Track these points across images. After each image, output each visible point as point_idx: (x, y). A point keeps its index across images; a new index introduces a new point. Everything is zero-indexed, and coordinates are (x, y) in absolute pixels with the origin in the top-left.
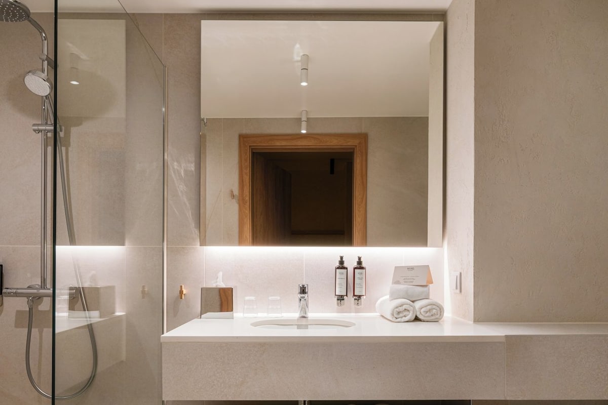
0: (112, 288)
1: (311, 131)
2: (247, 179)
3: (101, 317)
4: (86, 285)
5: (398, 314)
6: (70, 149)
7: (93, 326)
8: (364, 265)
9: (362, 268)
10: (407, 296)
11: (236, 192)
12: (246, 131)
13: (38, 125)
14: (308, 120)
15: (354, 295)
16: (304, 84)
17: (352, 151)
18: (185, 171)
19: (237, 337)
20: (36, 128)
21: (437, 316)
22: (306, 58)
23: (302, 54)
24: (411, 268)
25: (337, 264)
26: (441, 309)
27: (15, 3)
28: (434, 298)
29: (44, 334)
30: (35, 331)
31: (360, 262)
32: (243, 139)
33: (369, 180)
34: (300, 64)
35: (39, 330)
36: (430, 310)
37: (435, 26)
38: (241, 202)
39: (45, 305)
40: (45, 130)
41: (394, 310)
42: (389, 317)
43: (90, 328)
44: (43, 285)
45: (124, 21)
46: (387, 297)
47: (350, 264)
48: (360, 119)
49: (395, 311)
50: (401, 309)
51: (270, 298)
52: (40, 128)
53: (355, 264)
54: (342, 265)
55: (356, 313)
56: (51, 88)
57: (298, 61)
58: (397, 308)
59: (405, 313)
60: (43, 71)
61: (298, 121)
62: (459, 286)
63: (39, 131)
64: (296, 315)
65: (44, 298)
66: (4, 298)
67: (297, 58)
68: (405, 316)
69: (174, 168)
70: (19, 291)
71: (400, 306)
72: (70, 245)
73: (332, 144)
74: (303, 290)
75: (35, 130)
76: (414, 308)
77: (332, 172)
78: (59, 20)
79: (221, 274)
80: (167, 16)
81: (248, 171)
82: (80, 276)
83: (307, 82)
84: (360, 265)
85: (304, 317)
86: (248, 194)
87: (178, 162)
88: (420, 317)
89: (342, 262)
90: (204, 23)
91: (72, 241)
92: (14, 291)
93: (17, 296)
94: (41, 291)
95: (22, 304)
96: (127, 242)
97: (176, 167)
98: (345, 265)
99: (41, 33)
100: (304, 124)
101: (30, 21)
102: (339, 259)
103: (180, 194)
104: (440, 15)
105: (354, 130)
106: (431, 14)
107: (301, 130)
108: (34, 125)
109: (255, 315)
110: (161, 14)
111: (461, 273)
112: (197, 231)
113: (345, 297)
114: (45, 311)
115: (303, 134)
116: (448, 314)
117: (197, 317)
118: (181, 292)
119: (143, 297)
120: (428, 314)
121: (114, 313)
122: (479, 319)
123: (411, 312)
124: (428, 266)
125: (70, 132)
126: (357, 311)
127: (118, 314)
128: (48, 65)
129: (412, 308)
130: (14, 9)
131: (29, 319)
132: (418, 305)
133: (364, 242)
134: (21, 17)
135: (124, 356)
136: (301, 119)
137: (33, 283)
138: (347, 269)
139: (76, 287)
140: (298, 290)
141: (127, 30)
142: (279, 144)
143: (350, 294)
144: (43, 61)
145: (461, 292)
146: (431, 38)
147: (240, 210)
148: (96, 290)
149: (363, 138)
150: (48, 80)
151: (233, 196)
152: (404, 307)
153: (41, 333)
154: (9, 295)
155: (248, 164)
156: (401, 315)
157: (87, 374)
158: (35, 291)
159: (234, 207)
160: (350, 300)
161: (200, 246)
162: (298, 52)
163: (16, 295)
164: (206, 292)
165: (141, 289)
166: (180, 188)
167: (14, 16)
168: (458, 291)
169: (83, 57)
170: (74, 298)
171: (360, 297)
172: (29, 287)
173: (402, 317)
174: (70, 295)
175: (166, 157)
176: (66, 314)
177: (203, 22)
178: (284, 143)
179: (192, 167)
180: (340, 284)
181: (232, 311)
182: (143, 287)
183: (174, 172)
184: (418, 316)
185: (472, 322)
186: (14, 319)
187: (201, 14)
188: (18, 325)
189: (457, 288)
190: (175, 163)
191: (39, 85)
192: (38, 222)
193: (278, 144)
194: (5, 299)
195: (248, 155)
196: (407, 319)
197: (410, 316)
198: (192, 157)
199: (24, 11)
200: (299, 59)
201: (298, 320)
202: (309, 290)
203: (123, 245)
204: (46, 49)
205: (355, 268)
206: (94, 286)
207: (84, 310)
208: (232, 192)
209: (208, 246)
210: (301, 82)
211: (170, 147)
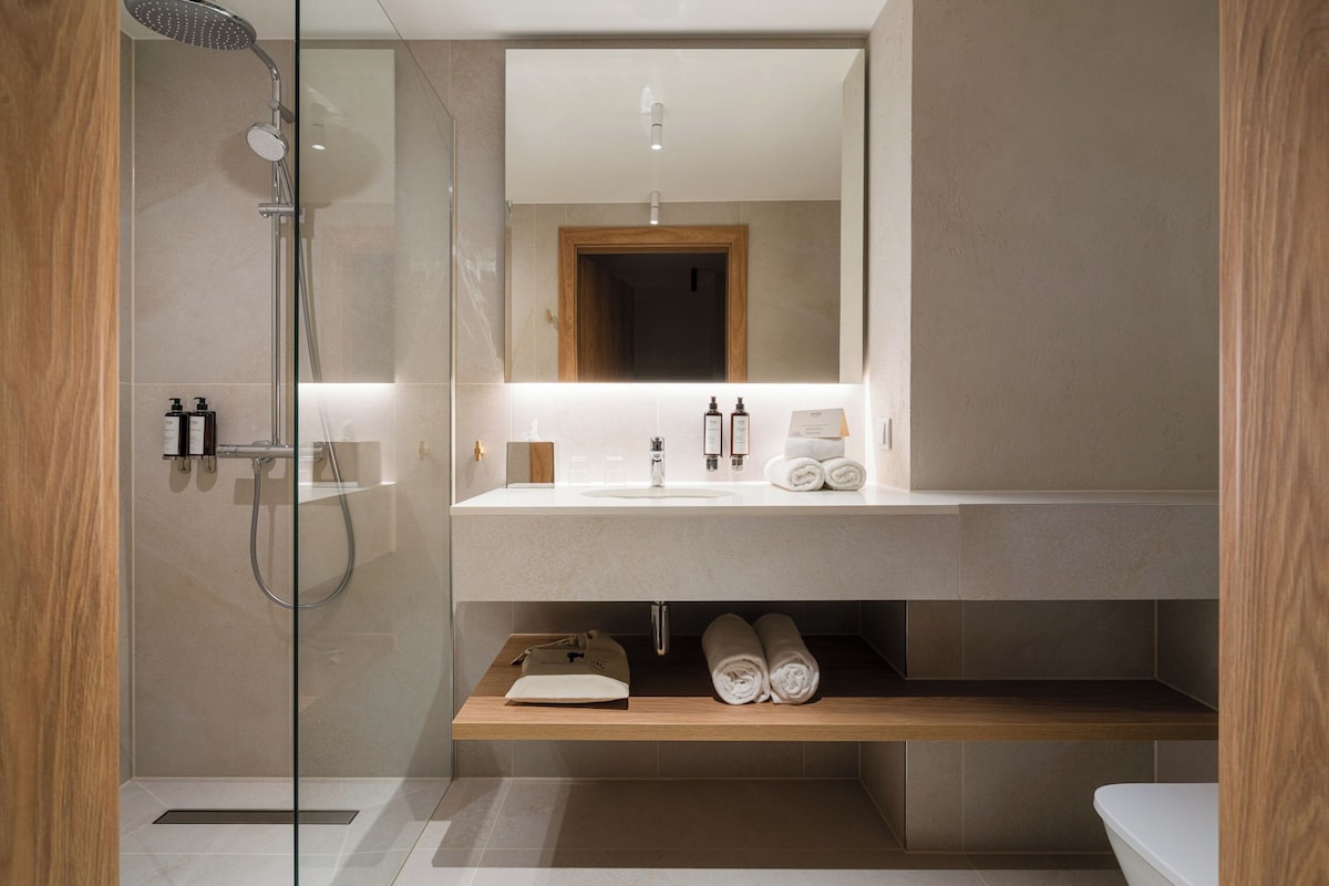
0: (374, 446)
1: (666, 223)
2: (571, 293)
3: (360, 487)
4: (338, 439)
5: (798, 479)
6: (313, 241)
7: (349, 499)
8: (746, 410)
9: (745, 414)
10: (811, 453)
11: (555, 313)
12: (569, 222)
13: (267, 205)
14: (661, 206)
15: (732, 454)
16: (656, 147)
17: (723, 251)
18: (483, 272)
19: (562, 508)
20: (264, 209)
21: (856, 483)
22: (659, 109)
23: (653, 103)
24: (817, 414)
25: (707, 409)
26: (861, 472)
27: (234, 20)
28: (849, 456)
29: (277, 512)
30: (263, 509)
31: (740, 406)
32: (565, 233)
33: (750, 293)
34: (650, 118)
35: (269, 508)
36: (845, 474)
37: (852, 56)
38: (562, 326)
39: (279, 470)
40: (277, 212)
41: (791, 473)
42: (785, 483)
43: (343, 501)
44: (276, 442)
45: (391, 52)
46: (782, 457)
47: (726, 408)
48: (738, 204)
49: (793, 476)
50: (802, 471)
51: (609, 459)
52: (270, 209)
53: (734, 409)
54: (713, 410)
55: (735, 480)
56: (287, 150)
57: (647, 114)
58: (796, 469)
59: (810, 478)
60: (273, 124)
61: (647, 206)
62: (889, 439)
63: (270, 214)
64: (648, 484)
65: (277, 460)
66: (218, 459)
67: (646, 109)
68: (808, 482)
69: (465, 268)
70: (240, 449)
71: (802, 467)
72: (315, 382)
73: (695, 241)
74: (657, 446)
75: (262, 213)
76: (822, 470)
77: (694, 288)
78: (301, 51)
79: (535, 424)
80: (455, 43)
81: (572, 281)
82: (329, 429)
83: (660, 144)
84: (740, 410)
85: (658, 486)
86: (572, 315)
87: (473, 259)
88: (831, 483)
89: (713, 406)
90: (511, 54)
91: (318, 377)
92: (233, 449)
93: (237, 457)
94: (273, 449)
95: (244, 469)
96: (397, 378)
97: (468, 267)
98: (719, 410)
99: (270, 69)
100: (654, 211)
101: (255, 51)
102: (710, 402)
103: (475, 306)
104: (860, 40)
105: (728, 221)
106: (845, 39)
107: (649, 220)
108: (261, 205)
109: (586, 484)
110: (447, 41)
111: (891, 420)
112: (500, 361)
113: (719, 457)
114: (278, 480)
115: (655, 227)
116: (871, 481)
117: (502, 487)
118: (477, 451)
119: (421, 459)
120: (842, 479)
121: (379, 481)
122: (917, 486)
123: (817, 479)
124: (842, 410)
125: (313, 215)
126: (736, 479)
127: (384, 483)
128: (281, 116)
129: (818, 470)
130: (234, 28)
131: (255, 492)
132: (827, 466)
133: (744, 377)
134: (242, 43)
135: (393, 547)
136: (650, 204)
137: (261, 439)
138: (721, 415)
139: (321, 443)
140: (650, 446)
141: (397, 65)
142: (619, 242)
143: (727, 452)
144: (274, 110)
145: (891, 446)
146: (844, 76)
147: (561, 339)
148: (354, 446)
149: (743, 231)
150: (281, 137)
151: (550, 319)
152: (808, 468)
153: (272, 511)
154: (225, 455)
155: (572, 271)
156: (803, 480)
157: (342, 570)
158: (264, 449)
159: (552, 334)
160: (725, 462)
161: (506, 382)
162: (647, 100)
163: (236, 455)
164: (513, 448)
165: (418, 447)
166: (475, 298)
167: (233, 40)
168: (887, 446)
169: (331, 109)
170: (321, 459)
171: (740, 456)
172: (254, 445)
173: (803, 484)
174: (315, 454)
175: (454, 252)
176: (310, 484)
177: (507, 51)
178: (625, 240)
179: (493, 267)
180: (712, 438)
181: (553, 481)
182: (422, 444)
183: (467, 275)
184: (828, 482)
185: (908, 491)
186: (233, 491)
187: (505, 40)
188: (238, 500)
189: (884, 442)
190: (468, 261)
191: (268, 144)
192: (268, 349)
193: (617, 241)
194: (220, 461)
195: (573, 259)
196: (811, 486)
197: (817, 482)
198: (492, 252)
199: (247, 32)
200: (649, 110)
201: (650, 489)
202: (666, 446)
203: (392, 381)
204: (280, 93)
205: (733, 415)
206: (349, 440)
207: (336, 481)
208: (549, 312)
209: (516, 382)
210: (652, 144)
211: (460, 238)
